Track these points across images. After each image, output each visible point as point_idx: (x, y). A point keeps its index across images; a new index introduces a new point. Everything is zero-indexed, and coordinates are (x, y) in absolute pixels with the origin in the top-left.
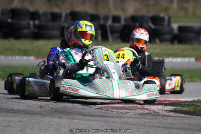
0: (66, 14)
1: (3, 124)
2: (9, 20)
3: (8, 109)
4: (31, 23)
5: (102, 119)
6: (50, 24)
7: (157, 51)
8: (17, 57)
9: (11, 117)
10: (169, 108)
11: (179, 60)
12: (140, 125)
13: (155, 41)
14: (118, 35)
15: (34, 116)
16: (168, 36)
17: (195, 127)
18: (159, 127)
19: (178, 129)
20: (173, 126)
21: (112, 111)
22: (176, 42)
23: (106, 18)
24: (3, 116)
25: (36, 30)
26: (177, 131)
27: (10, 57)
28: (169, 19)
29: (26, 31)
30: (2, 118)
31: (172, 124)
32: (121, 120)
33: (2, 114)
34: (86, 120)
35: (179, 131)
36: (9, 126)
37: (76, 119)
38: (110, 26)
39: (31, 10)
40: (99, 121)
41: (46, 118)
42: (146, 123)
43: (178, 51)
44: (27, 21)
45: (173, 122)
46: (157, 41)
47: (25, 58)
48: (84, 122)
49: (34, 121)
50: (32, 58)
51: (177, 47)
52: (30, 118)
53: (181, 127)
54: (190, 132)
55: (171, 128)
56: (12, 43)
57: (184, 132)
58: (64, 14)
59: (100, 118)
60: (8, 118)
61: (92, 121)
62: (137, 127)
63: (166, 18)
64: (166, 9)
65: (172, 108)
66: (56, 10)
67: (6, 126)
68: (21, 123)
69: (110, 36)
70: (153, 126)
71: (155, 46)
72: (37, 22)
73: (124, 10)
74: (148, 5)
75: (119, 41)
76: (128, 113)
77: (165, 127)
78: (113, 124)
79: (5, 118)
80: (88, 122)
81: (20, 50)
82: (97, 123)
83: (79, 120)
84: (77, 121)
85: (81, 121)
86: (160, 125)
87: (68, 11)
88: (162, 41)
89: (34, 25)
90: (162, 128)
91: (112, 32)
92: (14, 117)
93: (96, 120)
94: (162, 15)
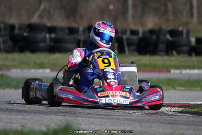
0: (84, 29)
1: (4, 121)
2: (25, 34)
3: (13, 110)
4: (47, 36)
5: (106, 117)
6: (67, 37)
7: (174, 63)
8: (33, 71)
9: (15, 115)
10: (177, 109)
11: (196, 71)
12: (144, 122)
13: (172, 53)
14: (134, 47)
15: (38, 114)
16: (185, 48)
17: (199, 123)
18: (162, 123)
19: (181, 124)
20: (176, 122)
21: (118, 112)
22: (193, 54)
23: (124, 32)
24: (6, 114)
25: (52, 44)
26: (179, 126)
27: (25, 71)
28: (188, 32)
29: (42, 45)
30: (5, 116)
31: (176, 120)
32: (125, 117)
33: (5, 113)
34: (89, 118)
35: (182, 126)
36: (10, 122)
37: (79, 117)
38: (127, 39)
39: (49, 24)
40: (103, 118)
41: (49, 116)
42: (150, 120)
43: (195, 63)
44: (43, 34)
45: (177, 119)
46: (175, 53)
47: (41, 71)
48: (88, 119)
49: (37, 118)
50: (48, 71)
51: (194, 59)
52: (33, 116)
53: (185, 122)
54: (193, 127)
55: (174, 124)
56: (28, 56)
57: (186, 127)
58: (81, 29)
59: (104, 117)
60: (11, 116)
61: (96, 118)
62: (140, 123)
63: (185, 32)
64: (186, 24)
65: (181, 109)
66: (74, 25)
67: (7, 123)
68: (23, 120)
69: (126, 48)
70: (156, 122)
71: (172, 58)
72: (53, 36)
73: (142, 25)
74: (167, 20)
75: (136, 53)
76: (135, 113)
77: (169, 123)
78: (117, 121)
79: (8, 116)
80: (91, 119)
81: (35, 63)
82: (100, 120)
83: (82, 117)
84: (80, 118)
85: (84, 119)
86: (164, 122)
87: (86, 26)
88: (179, 53)
89: (50, 38)
90: (165, 123)
91: (129, 45)
92: (17, 115)
93: (99, 118)
94: (180, 29)
